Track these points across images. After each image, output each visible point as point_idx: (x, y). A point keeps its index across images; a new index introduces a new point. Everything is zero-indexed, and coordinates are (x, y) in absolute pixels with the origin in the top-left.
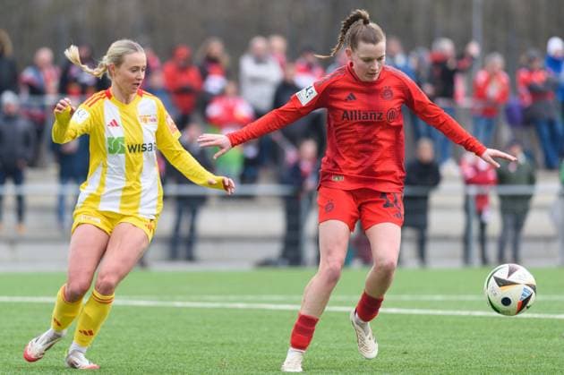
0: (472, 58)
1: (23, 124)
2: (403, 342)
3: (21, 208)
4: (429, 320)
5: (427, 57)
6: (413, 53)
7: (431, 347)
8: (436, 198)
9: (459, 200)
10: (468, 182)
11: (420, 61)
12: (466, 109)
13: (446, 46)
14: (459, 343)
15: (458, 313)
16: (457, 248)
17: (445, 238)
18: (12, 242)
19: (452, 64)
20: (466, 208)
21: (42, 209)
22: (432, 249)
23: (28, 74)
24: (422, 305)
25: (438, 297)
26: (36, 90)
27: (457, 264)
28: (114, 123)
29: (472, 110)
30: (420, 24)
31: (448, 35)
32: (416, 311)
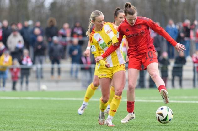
0: (195, 25)
1: (60, 46)
2: (175, 111)
3: (59, 71)
4: (183, 104)
5: (181, 25)
6: (177, 24)
7: (183, 112)
8: (185, 67)
9: (192, 68)
10: (194, 63)
11: (180, 26)
12: (194, 41)
13: (187, 22)
14: (192, 111)
15: (192, 102)
16: (192, 83)
17: (188, 80)
18: (57, 82)
19: (189, 27)
20: (194, 71)
21: (66, 72)
22: (184, 83)
23: (61, 31)
24: (181, 100)
25: (186, 97)
26: (64, 36)
27: (191, 87)
28: (100, 40)
29: (195, 41)
30: (180, 15)
31: (188, 18)
32: (179, 102)
